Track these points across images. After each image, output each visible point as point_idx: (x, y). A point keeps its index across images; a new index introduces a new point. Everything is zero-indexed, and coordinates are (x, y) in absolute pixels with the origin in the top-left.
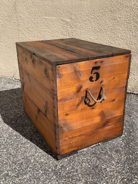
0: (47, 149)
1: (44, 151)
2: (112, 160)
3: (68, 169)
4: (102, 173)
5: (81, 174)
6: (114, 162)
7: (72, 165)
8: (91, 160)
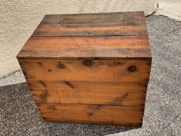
0: (122, 129)
1: (123, 131)
2: (159, 96)
3: (154, 125)
4: (168, 108)
5: (164, 120)
6: (162, 96)
7: (151, 121)
8: (153, 107)
